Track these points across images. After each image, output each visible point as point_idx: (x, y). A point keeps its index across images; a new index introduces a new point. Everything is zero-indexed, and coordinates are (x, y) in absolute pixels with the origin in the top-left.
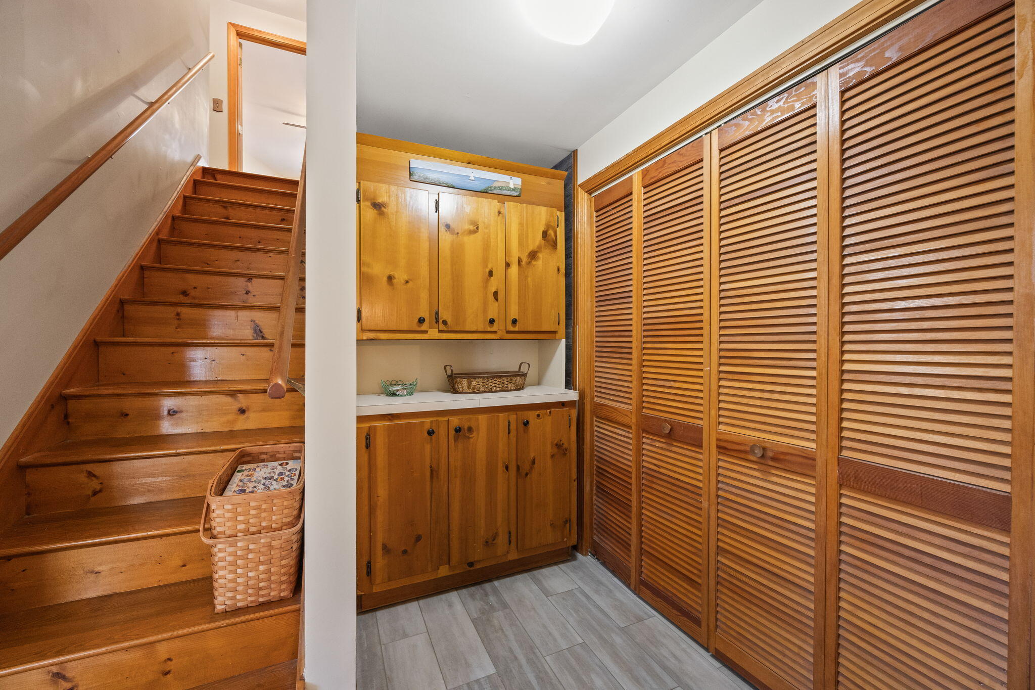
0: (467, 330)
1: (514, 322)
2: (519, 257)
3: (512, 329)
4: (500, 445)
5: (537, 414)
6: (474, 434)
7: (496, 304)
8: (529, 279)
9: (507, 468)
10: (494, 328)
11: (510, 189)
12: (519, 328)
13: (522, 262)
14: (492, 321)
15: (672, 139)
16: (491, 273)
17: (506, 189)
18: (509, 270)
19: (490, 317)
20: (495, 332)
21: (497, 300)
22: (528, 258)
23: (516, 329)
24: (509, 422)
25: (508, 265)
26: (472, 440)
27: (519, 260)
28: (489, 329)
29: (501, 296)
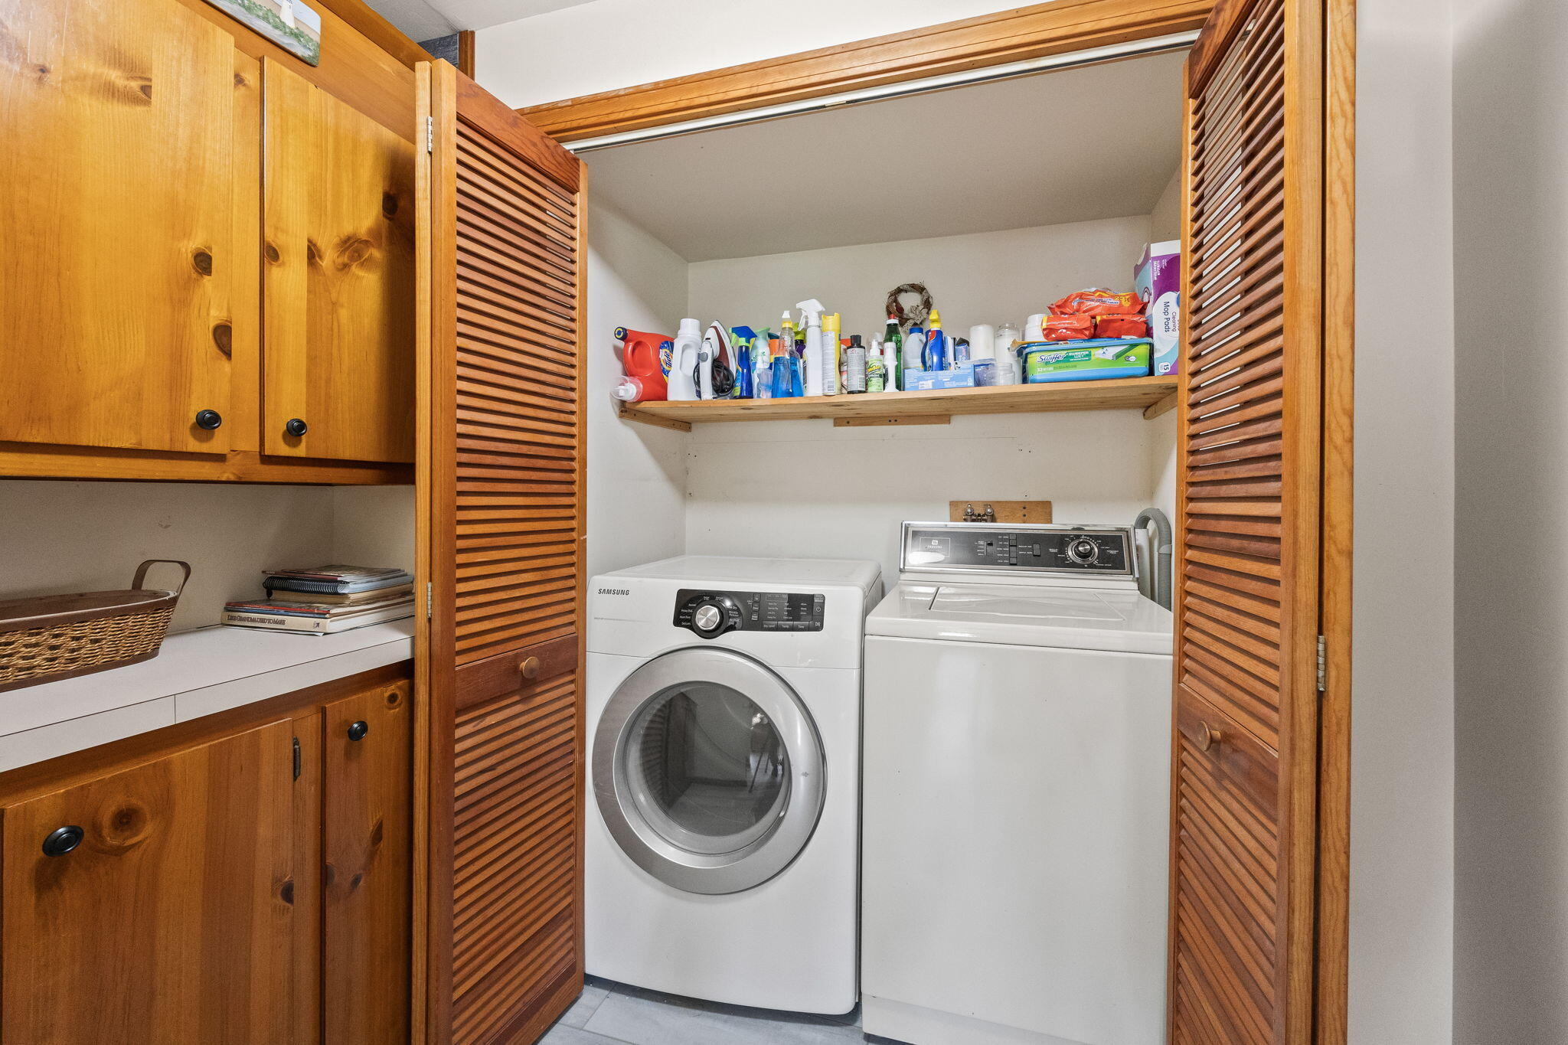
0: (84, 443)
1: (295, 431)
2: (309, 241)
3: (284, 450)
4: (264, 832)
5: (387, 695)
6: (148, 831)
7: (226, 366)
8: (344, 313)
9: (288, 894)
10: (217, 443)
11: (280, 26)
12: (308, 448)
13: (320, 257)
14: (208, 422)
15: (754, 91)
16: (203, 262)
17: (265, 19)
18: (275, 273)
19: (197, 405)
20: (220, 458)
21: (228, 354)
22: (343, 252)
23: (301, 451)
24: (296, 742)
25: (270, 254)
26: (134, 857)
27: (309, 248)
28: (194, 446)
29: (244, 340)
